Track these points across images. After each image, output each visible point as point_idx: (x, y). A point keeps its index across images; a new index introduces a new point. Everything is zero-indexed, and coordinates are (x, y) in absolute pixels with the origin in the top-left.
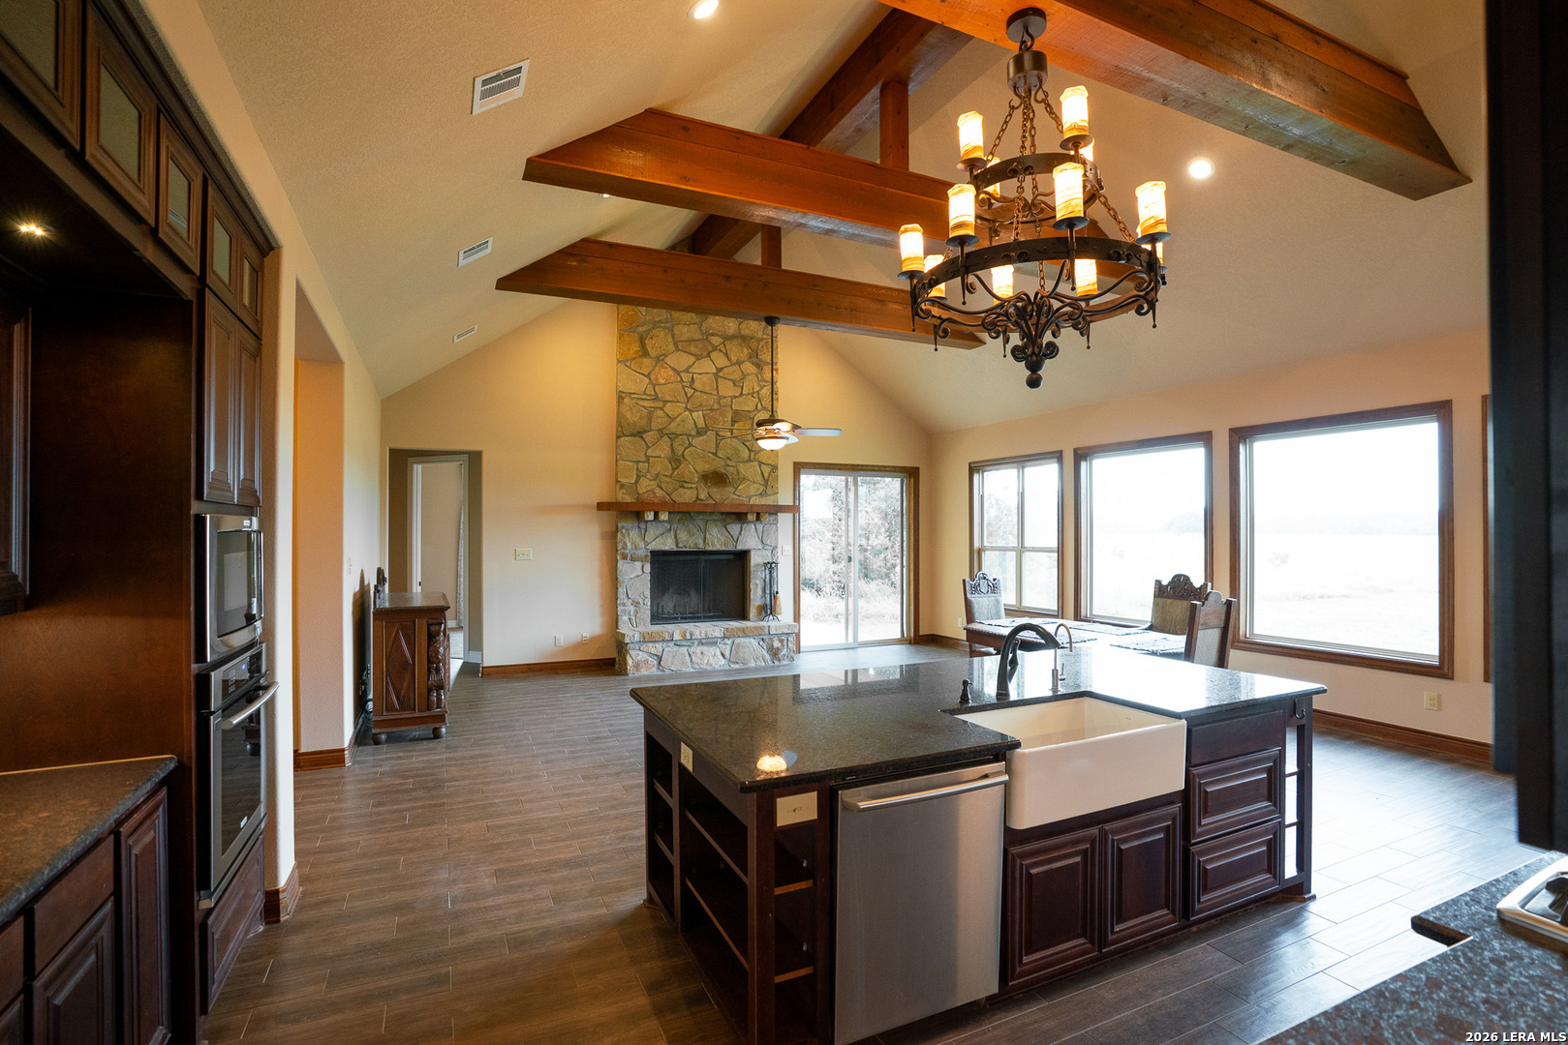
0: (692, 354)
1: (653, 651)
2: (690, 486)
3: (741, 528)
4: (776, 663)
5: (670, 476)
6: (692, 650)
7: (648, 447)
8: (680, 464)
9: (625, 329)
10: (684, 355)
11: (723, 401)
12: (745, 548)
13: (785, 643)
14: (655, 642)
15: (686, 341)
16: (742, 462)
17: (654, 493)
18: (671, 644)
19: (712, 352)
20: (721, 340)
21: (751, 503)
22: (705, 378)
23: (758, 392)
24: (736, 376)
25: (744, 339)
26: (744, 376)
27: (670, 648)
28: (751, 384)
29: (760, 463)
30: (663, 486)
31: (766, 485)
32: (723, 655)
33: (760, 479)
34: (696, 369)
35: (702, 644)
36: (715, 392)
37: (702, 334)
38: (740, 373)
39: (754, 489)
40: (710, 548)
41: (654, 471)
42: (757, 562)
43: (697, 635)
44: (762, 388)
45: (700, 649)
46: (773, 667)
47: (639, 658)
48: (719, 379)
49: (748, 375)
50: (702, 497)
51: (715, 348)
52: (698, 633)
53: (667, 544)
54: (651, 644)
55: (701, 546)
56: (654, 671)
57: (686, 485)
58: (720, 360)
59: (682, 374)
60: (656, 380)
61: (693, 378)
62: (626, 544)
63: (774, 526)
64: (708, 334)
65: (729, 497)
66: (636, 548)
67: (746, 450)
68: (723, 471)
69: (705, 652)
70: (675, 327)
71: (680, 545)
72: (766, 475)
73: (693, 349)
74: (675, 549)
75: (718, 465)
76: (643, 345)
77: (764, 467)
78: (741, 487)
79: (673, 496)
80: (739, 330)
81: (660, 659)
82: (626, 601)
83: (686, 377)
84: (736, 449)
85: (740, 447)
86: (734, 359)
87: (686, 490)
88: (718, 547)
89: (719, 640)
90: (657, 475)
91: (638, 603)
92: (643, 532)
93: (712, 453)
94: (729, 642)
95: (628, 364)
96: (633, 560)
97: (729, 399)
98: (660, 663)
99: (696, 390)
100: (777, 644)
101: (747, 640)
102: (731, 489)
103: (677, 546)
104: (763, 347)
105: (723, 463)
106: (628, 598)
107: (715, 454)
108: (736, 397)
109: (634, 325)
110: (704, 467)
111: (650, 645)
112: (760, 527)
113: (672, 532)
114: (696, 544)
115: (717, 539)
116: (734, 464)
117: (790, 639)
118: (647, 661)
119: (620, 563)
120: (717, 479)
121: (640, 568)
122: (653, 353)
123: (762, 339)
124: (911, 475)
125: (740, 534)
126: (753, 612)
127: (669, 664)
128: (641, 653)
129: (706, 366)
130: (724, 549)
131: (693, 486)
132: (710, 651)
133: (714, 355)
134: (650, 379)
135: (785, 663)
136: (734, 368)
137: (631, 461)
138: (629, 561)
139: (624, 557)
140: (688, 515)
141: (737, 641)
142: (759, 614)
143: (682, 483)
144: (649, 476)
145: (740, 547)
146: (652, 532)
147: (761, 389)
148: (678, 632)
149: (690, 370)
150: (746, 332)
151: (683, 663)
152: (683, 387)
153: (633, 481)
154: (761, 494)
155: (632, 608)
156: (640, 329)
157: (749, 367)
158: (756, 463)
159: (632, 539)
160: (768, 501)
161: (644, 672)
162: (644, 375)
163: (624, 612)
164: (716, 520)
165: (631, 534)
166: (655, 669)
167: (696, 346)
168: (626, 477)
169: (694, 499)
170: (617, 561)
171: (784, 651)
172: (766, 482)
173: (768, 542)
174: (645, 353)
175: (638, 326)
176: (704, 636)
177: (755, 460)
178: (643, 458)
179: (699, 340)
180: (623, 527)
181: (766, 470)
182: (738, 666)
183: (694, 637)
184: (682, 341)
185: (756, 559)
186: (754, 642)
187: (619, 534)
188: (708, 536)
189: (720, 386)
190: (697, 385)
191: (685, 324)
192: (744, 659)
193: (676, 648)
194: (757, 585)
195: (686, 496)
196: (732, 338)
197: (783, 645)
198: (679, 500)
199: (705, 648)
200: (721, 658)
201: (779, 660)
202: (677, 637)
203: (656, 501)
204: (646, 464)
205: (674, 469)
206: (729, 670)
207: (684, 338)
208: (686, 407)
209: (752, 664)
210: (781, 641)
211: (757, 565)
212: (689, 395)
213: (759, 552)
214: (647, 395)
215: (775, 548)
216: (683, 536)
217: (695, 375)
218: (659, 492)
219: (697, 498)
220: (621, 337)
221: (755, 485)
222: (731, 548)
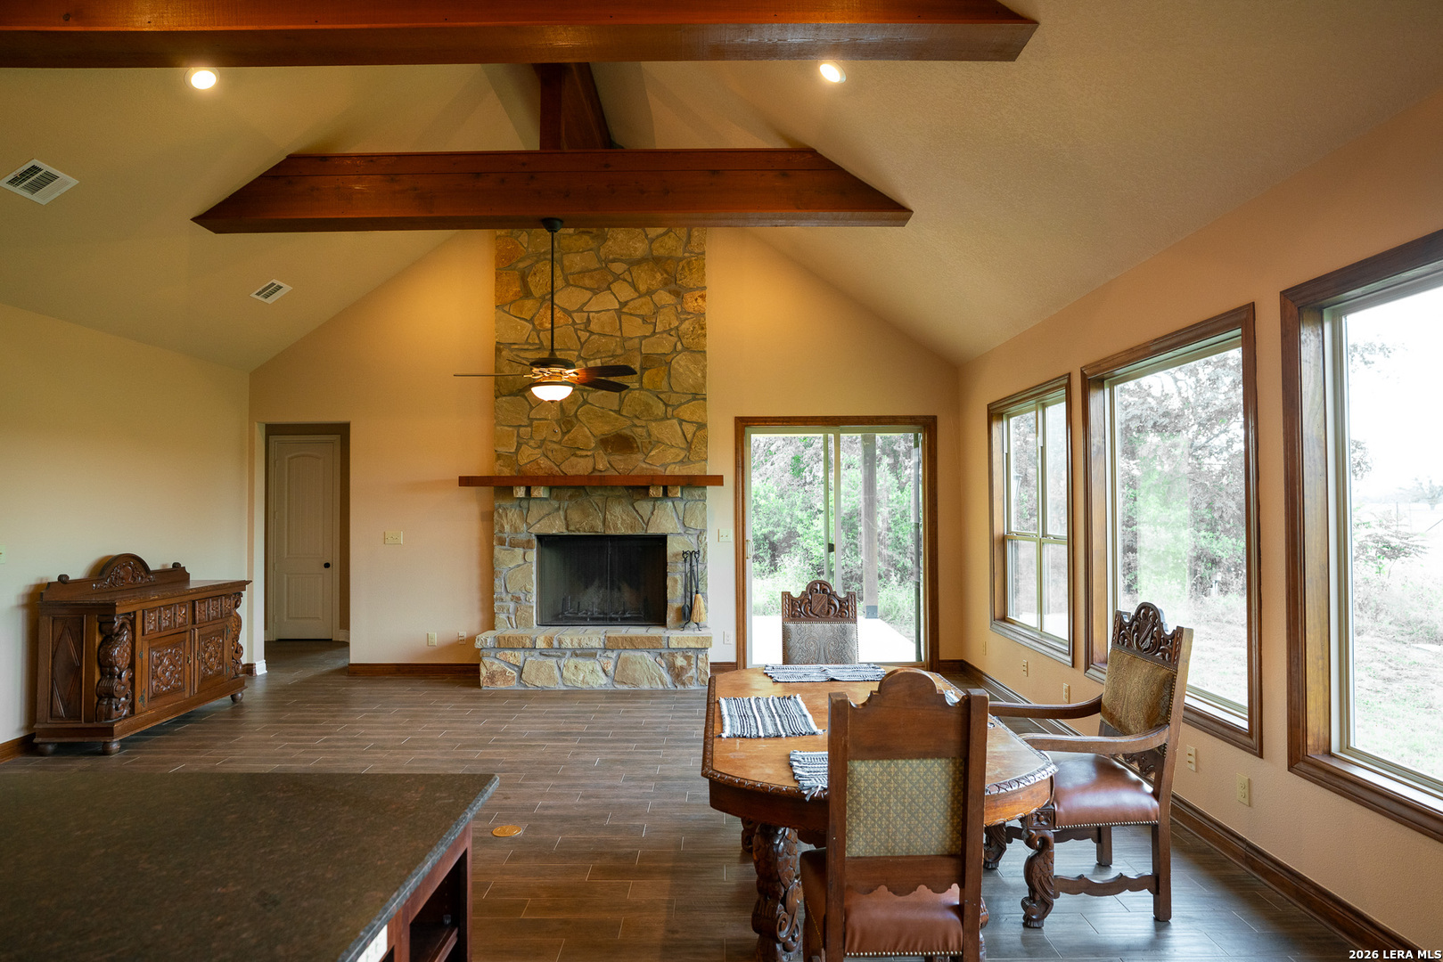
0: (587, 289)
1: (512, 660)
2: (584, 453)
3: (654, 506)
4: (680, 687)
5: (559, 443)
6: (563, 662)
7: (532, 408)
8: (572, 426)
9: (506, 266)
10: (576, 291)
11: (628, 344)
12: (659, 532)
13: (693, 661)
14: (513, 649)
15: (580, 273)
16: (655, 420)
17: (538, 464)
18: (536, 653)
19: (611, 283)
20: (625, 266)
21: (668, 473)
22: (605, 317)
23: (677, 328)
24: (645, 311)
25: (656, 261)
26: (657, 309)
27: (533, 660)
28: (666, 320)
29: (681, 421)
30: (550, 454)
31: (689, 448)
32: (604, 671)
33: (680, 442)
34: (593, 307)
35: (577, 655)
36: (619, 334)
37: (600, 261)
38: (652, 306)
39: (670, 455)
40: (612, 532)
41: (538, 437)
42: (675, 551)
43: (567, 643)
44: (682, 322)
45: (573, 662)
46: (675, 692)
47: (494, 667)
48: (623, 317)
49: (663, 307)
50: (601, 467)
51: (617, 278)
52: (568, 641)
53: (556, 527)
54: (510, 652)
55: (600, 530)
56: (514, 685)
57: (579, 452)
58: (624, 292)
59: (575, 315)
60: (541, 324)
61: (588, 319)
62: (504, 527)
63: (700, 505)
64: (607, 262)
65: (638, 465)
66: (516, 530)
67: (661, 405)
68: (630, 434)
69: (580, 666)
70: (565, 257)
71: (572, 528)
72: (689, 436)
73: (587, 282)
74: (566, 533)
75: (622, 425)
76: (525, 284)
77: (686, 426)
78: (653, 453)
79: (563, 467)
80: (651, 250)
81: (521, 671)
82: (504, 595)
83: (579, 318)
84: (648, 404)
85: (653, 401)
86: (643, 288)
87: (581, 460)
88: (623, 531)
89: (599, 653)
90: (543, 441)
91: (518, 599)
92: (525, 512)
93: (614, 411)
94: (614, 655)
95: (506, 308)
96: (513, 545)
97: (637, 341)
98: (520, 676)
99: (592, 333)
100: (680, 662)
101: (638, 654)
102: (640, 456)
103: (567, 529)
104: (683, 268)
105: (629, 423)
106: (507, 592)
107: (619, 412)
108: (646, 337)
109: (514, 261)
110: (604, 429)
111: (508, 652)
112: (680, 505)
113: (561, 513)
114: (592, 527)
115: (620, 520)
116: (644, 423)
117: (700, 656)
118: (505, 671)
119: (497, 548)
120: (621, 443)
121: (521, 556)
122: (537, 292)
123: (681, 259)
124: (927, 426)
125: (652, 513)
126: (671, 616)
127: (532, 678)
128: (496, 662)
129: (608, 302)
130: (630, 533)
131: (589, 453)
132: (587, 665)
133: (615, 287)
134: (534, 324)
135: (692, 688)
136: (643, 300)
137: (510, 426)
138: (507, 547)
139: (502, 542)
140: (582, 491)
141: (624, 654)
142: (679, 620)
143: (574, 450)
144: (532, 443)
145: (651, 531)
146: (536, 511)
147: (681, 324)
148: (542, 638)
149: (585, 309)
150: (659, 251)
151: (551, 678)
152: (576, 330)
153: (513, 450)
154: (682, 461)
155: (512, 605)
156: (521, 265)
157: (664, 297)
158: (675, 421)
159: (511, 520)
160: (693, 470)
161: (500, 685)
162: (526, 320)
163: (502, 608)
164: (620, 497)
165: (510, 514)
166: (515, 683)
167: (592, 278)
168: (504, 445)
169: (590, 470)
170: (493, 547)
171: (693, 672)
172: (689, 444)
173: (692, 525)
174: (527, 293)
175: (519, 261)
176: (576, 646)
177: (673, 417)
178: (526, 422)
179: (595, 270)
180: (500, 506)
181: (689, 429)
182: (625, 688)
183: (563, 646)
184: (573, 274)
185: (674, 547)
186: (649, 658)
187: (496, 515)
188: (608, 516)
189: (624, 325)
190: (594, 327)
191: (578, 252)
192: (634, 679)
193: (541, 659)
194: (676, 581)
195: (581, 466)
196: (639, 262)
197: (689, 664)
198: (571, 472)
199: (580, 661)
200: (602, 675)
201: (684, 684)
202: (541, 644)
203: (541, 473)
204: (529, 429)
205: (564, 434)
206: (613, 693)
207: (577, 268)
208: (580, 355)
209: (646, 686)
210: (687, 658)
211: (676, 555)
212: (582, 340)
213: (681, 538)
214: (530, 344)
215: (702, 532)
216: (575, 516)
217: (591, 314)
218: (543, 462)
219: (594, 469)
220: (498, 276)
221: (673, 450)
222: (639, 532)
